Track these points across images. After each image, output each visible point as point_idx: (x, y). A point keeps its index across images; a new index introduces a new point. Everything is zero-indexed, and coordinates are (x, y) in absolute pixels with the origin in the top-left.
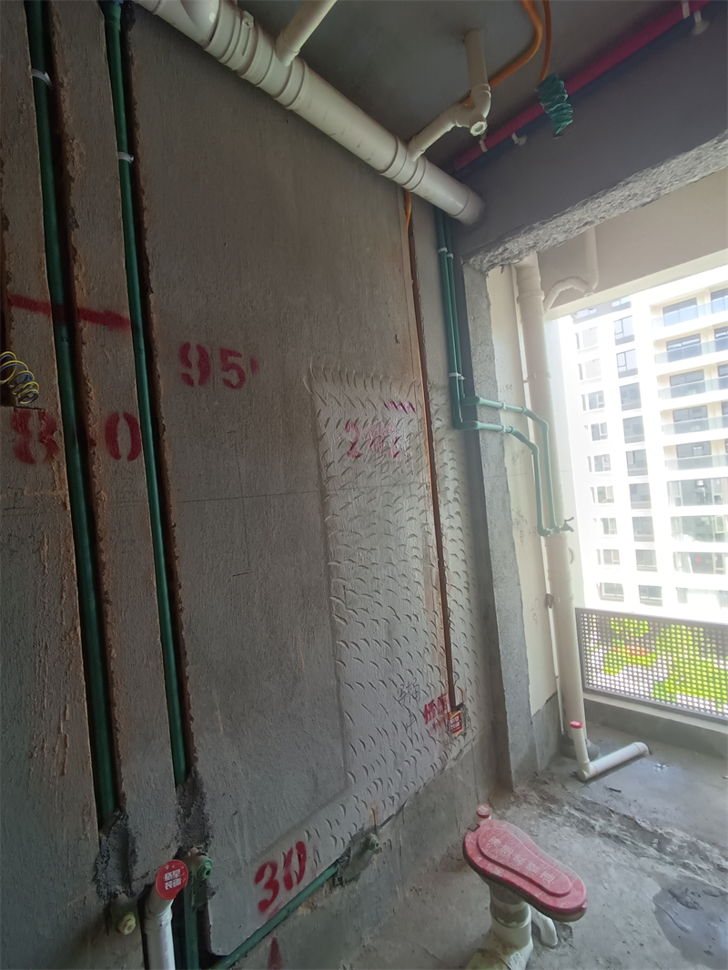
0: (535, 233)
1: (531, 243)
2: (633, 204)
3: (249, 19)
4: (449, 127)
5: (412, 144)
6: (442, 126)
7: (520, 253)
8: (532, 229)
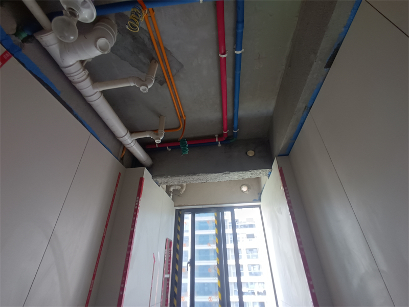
0: (168, 179)
1: (166, 181)
2: (199, 181)
3: (87, 72)
4: (148, 136)
5: (133, 135)
6: (146, 135)
7: (161, 183)
8: (167, 177)
